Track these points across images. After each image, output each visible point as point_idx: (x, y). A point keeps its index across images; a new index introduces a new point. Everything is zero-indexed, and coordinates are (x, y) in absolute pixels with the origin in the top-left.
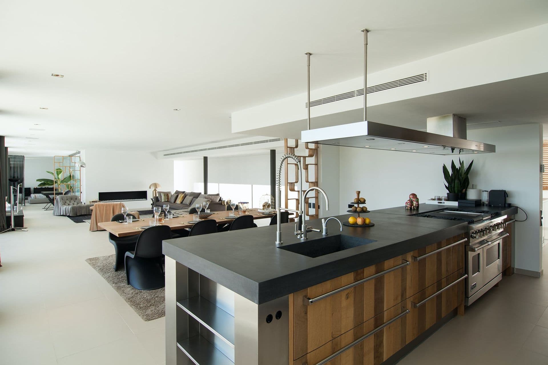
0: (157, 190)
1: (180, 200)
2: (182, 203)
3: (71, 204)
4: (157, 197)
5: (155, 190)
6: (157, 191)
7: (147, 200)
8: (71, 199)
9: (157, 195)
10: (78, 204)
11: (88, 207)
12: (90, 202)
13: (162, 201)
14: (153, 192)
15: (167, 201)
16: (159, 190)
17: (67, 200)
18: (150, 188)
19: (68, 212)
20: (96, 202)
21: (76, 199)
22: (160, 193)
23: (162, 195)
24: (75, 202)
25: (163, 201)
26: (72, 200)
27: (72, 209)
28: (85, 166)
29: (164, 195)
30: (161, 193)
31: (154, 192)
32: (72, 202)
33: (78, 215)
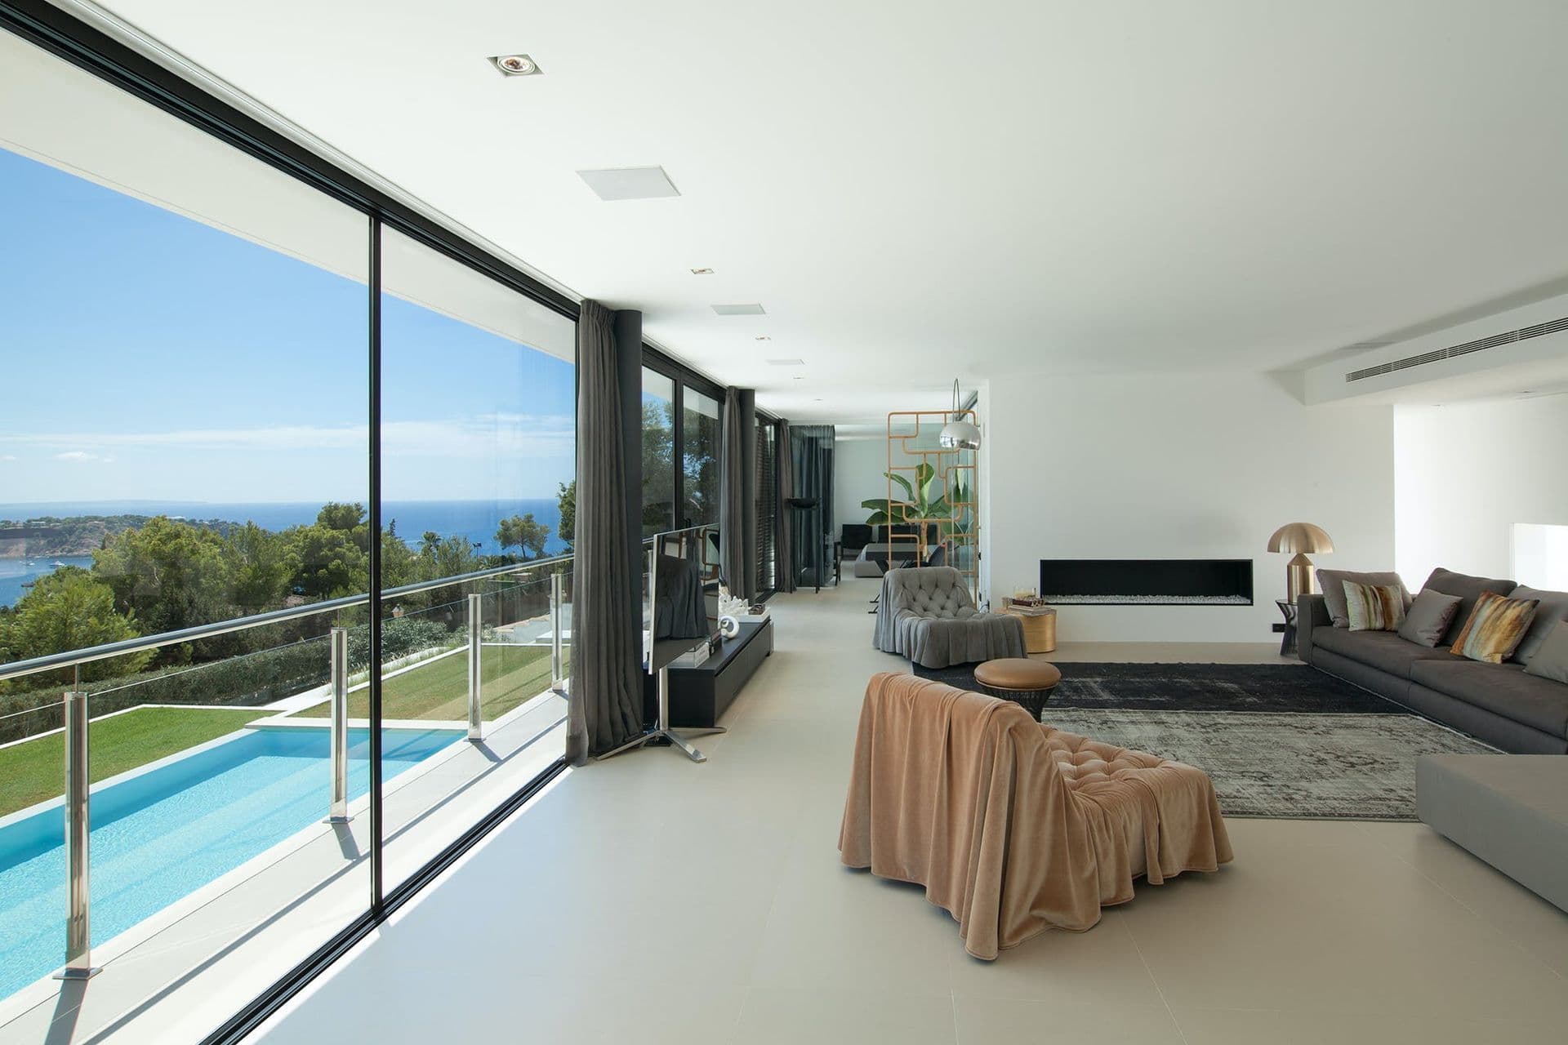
0: (1310, 564)
1: (1499, 643)
2: (1512, 659)
3: (935, 606)
4: (1319, 602)
5: (1301, 561)
6: (1312, 571)
7: (1252, 604)
8: (937, 586)
9: (1315, 588)
10: (960, 607)
11: (992, 625)
12: (1006, 601)
13: (1351, 629)
14: (1289, 568)
15: (1383, 630)
16: (1322, 559)
17: (920, 587)
18: (1273, 547)
19: (915, 649)
20: (1029, 604)
21: (954, 585)
22: (1332, 579)
23: (1347, 592)
24: (948, 598)
25: (1356, 623)
26: (938, 591)
27: (931, 635)
28: (976, 444)
29: (1364, 594)
30: (1344, 582)
31: (1296, 570)
32: (939, 598)
33: (951, 664)
